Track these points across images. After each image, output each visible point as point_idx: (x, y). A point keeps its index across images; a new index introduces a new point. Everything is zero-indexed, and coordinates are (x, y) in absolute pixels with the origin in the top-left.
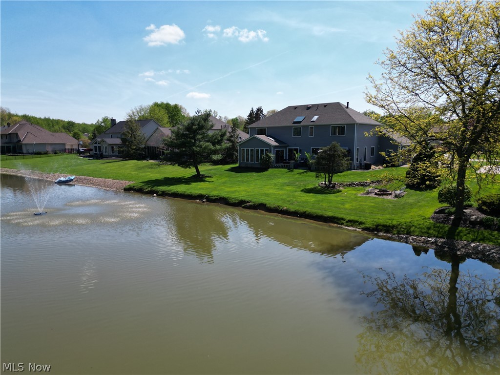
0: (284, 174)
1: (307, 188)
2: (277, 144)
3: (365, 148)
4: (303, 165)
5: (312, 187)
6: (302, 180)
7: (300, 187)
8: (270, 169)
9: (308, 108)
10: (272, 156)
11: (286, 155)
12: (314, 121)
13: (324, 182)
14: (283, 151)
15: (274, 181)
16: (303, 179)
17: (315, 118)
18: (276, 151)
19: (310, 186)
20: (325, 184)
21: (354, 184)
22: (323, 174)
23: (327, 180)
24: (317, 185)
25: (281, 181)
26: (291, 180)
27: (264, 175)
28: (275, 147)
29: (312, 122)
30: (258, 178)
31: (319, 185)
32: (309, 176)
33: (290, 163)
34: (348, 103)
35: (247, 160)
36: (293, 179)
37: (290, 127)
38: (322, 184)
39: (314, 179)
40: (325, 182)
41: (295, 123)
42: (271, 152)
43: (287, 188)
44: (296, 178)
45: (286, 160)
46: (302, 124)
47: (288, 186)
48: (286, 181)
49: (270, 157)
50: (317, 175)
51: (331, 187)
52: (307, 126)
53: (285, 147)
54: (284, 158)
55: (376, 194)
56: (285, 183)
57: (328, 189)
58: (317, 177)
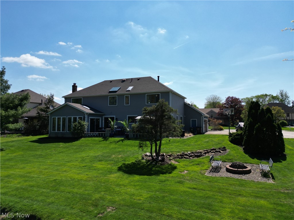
0: (97, 144)
1: (127, 163)
2: (92, 112)
3: (177, 117)
4: (121, 133)
5: (134, 161)
6: (119, 152)
7: (117, 162)
8: (83, 139)
9: (123, 81)
10: (86, 124)
11: (102, 124)
12: (129, 91)
13: (148, 154)
14: (99, 119)
15: (84, 154)
16: (120, 150)
17: (130, 88)
18: (91, 119)
19: (131, 160)
20: (151, 156)
21: (186, 155)
22: (148, 143)
23: (154, 149)
24: (140, 158)
25: (92, 153)
26: (104, 151)
27: (73, 145)
28: (90, 115)
29: (127, 91)
30: (64, 150)
31: (143, 159)
32: (127, 145)
33: (105, 131)
34: (158, 77)
35: (59, 129)
36: (108, 151)
37: (106, 97)
38: (146, 155)
39: (136, 148)
40: (151, 153)
41: (110, 92)
42: (84, 120)
43: (99, 165)
44: (113, 148)
45: (101, 128)
46: (117, 93)
47: (100, 161)
48: (100, 153)
49: (83, 125)
50: (140, 144)
51: (160, 161)
52: (123, 95)
53: (101, 116)
54: (100, 126)
55: (228, 170)
56: (96, 157)
57: (156, 164)
58: (141, 147)
